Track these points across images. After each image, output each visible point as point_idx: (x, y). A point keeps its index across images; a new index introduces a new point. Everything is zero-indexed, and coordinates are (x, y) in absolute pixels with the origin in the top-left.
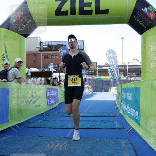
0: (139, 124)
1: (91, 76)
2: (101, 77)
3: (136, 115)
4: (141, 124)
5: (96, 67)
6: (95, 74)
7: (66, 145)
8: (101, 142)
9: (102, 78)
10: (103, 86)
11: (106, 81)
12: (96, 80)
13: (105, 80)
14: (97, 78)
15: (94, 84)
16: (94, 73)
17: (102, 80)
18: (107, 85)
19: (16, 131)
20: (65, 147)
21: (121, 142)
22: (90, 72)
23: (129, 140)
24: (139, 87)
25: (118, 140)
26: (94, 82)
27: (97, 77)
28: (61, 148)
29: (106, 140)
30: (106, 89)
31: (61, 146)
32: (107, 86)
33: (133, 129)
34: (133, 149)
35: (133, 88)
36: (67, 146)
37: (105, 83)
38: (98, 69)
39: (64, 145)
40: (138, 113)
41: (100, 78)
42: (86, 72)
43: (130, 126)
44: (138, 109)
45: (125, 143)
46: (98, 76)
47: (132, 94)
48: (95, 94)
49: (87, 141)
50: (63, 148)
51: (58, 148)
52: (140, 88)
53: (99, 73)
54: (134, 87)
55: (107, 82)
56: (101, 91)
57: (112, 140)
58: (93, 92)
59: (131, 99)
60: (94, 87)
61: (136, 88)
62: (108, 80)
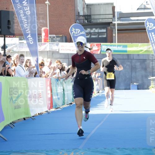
1: (97, 45)
2: (126, 46)
5: (111, 16)
6: (108, 39)
9: (128, 49)
10: (134, 74)
11: (141, 58)
13: (138, 55)
16: (105, 36)
17: (128, 55)
22: (95, 34)
27: (116, 48)
30: (140, 82)
32: (143, 73)
37: (138, 64)
38: (118, 24)
41: (124, 49)
42: (83, 33)
46: (117, 44)
53: (121, 35)
55: (144, 60)
56: (128, 88)
62: (148, 55)
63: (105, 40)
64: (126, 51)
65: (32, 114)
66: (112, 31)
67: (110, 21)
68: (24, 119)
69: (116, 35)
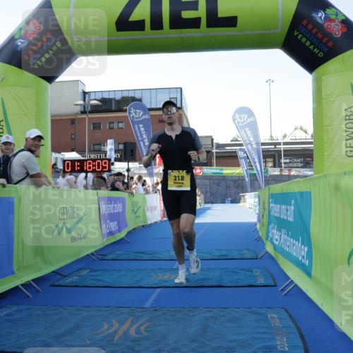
0: (309, 274)
1: (200, 169)
2: (222, 170)
3: (303, 253)
4: (313, 273)
5: (211, 146)
6: (208, 164)
7: (146, 325)
8: (223, 316)
9: (224, 172)
10: (228, 192)
11: (233, 178)
12: (212, 176)
13: (232, 176)
14: (214, 173)
15: (206, 185)
16: (206, 161)
17: (224, 177)
18: (237, 188)
19: (31, 296)
20: (142, 328)
21: (269, 316)
23: (286, 311)
24: (308, 190)
25: (263, 311)
26: (207, 182)
27: (214, 171)
28: (132, 333)
29: (235, 312)
30: (233, 198)
31: (134, 328)
32: (236, 190)
33: (296, 285)
34: (296, 331)
35: (295, 193)
36: (148, 327)
37: (232, 183)
38: (216, 153)
39: (141, 325)
40: (306, 249)
41: (221, 172)
43: (290, 278)
44: (307, 240)
45: (279, 319)
46: (215, 167)
47: (293, 208)
48: (209, 209)
49: (191, 314)
50: (138, 332)
51: (126, 332)
52: (310, 192)
53: (219, 161)
54: (296, 191)
55: (237, 180)
56: (223, 202)
57: (249, 312)
58: (206, 203)
59: (291, 219)
60: (207, 192)
61: (301, 194)
62: (239, 177)
63: (206, 165)
64: (222, 173)
65: (149, 223)
66: (211, 158)
67: (210, 149)
68: (143, 226)
69: (214, 161)
